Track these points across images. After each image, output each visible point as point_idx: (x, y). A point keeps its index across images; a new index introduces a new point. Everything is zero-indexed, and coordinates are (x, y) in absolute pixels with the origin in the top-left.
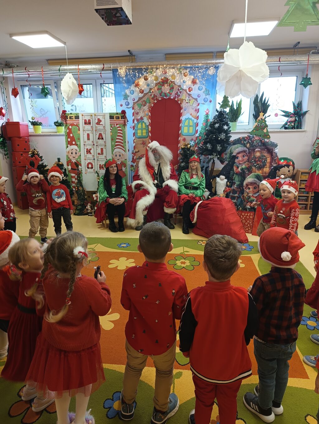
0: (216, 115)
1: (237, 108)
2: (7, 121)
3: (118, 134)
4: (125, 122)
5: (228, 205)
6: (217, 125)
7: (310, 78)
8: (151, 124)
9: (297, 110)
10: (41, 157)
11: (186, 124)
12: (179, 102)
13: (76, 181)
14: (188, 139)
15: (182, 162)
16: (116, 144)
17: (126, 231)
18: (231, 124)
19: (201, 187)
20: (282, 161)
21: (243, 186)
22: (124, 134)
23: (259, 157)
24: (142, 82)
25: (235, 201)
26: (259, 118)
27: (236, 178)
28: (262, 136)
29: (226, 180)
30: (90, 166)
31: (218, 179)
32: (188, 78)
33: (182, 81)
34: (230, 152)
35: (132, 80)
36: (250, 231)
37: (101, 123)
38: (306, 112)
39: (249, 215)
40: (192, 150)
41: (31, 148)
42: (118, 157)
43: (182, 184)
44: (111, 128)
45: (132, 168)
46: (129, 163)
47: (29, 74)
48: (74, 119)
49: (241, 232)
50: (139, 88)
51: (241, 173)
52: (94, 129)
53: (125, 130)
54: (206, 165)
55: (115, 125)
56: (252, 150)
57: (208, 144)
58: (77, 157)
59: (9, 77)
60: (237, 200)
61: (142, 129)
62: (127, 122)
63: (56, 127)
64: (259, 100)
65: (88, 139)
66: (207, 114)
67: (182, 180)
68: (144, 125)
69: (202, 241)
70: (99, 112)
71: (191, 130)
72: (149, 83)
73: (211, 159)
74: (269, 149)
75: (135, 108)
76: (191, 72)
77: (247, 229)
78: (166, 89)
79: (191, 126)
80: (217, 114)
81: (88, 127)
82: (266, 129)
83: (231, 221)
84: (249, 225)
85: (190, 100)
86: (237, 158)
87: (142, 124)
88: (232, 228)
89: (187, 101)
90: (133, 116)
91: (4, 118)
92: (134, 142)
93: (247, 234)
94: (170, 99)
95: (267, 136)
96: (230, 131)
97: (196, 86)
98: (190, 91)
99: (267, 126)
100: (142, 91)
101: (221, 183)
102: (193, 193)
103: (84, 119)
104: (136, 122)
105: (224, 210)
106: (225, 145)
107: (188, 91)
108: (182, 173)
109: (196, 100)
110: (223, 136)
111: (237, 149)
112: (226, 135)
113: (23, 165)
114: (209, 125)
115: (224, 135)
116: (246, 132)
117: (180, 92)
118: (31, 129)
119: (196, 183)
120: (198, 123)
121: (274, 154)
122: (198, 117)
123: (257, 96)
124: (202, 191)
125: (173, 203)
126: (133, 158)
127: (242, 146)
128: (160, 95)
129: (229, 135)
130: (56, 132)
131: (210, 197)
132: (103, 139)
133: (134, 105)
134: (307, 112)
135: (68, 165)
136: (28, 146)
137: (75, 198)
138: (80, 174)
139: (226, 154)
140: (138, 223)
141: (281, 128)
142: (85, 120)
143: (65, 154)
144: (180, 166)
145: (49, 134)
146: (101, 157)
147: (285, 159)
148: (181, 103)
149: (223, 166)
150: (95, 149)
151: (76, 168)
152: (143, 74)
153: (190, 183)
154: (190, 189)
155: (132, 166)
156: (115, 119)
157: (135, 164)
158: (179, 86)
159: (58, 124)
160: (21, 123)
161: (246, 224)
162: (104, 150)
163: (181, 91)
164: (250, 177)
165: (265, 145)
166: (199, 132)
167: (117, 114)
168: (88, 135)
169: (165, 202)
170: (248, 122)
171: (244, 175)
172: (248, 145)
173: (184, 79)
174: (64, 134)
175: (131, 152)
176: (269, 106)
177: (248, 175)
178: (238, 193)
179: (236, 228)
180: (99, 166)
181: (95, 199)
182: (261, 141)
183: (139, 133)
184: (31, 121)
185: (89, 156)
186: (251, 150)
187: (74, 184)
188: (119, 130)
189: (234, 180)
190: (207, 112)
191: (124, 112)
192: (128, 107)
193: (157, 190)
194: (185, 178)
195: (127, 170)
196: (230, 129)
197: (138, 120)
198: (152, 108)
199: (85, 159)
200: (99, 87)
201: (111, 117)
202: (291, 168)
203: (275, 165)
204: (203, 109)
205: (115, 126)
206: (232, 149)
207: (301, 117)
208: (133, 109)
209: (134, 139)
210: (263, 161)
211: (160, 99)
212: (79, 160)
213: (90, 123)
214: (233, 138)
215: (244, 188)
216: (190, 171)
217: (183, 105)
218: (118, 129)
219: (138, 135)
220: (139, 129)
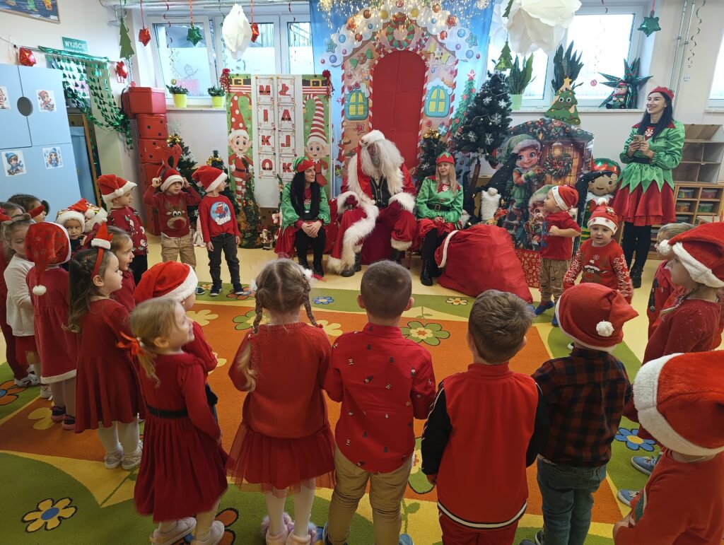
0: (487, 82)
1: (524, 68)
2: (130, 86)
3: (317, 112)
4: (328, 91)
5: (501, 238)
6: (488, 100)
7: (657, 19)
8: (373, 96)
9: (631, 76)
10: (187, 148)
11: (434, 96)
12: (423, 58)
13: (244, 190)
14: (436, 122)
15: (424, 163)
16: (313, 128)
17: (326, 277)
18: (512, 97)
19: (455, 206)
20: (600, 164)
21: (528, 207)
22: (326, 112)
23: (560, 158)
24: (359, 20)
25: (512, 232)
26: (563, 88)
27: (516, 194)
28: (565, 120)
29: (499, 196)
30: (267, 165)
31: (485, 194)
32: (441, 16)
33: (429, 19)
34: (509, 146)
35: (342, 18)
36: (536, 284)
37: (287, 93)
38: (646, 80)
39: (535, 256)
40: (441, 142)
41: (169, 132)
42: (315, 151)
43: (423, 201)
44: (305, 102)
45: (338, 171)
46: (333, 162)
47: (168, 5)
48: (242, 85)
49: (521, 285)
50: (354, 32)
51: (525, 184)
52: (276, 103)
54: (464, 168)
55: (312, 95)
56: (547, 144)
57: (471, 133)
58: (245, 150)
59: (135, 10)
60: (516, 231)
61: (357, 104)
62: (332, 91)
63: (210, 97)
64: (564, 55)
65: (266, 119)
66: (471, 79)
67: (424, 194)
68: (360, 96)
69: (454, 298)
70: (284, 73)
71: (442, 108)
72: (372, 23)
73: (474, 158)
74: (578, 142)
75: (346, 67)
76: (446, 4)
77: (531, 281)
78: (401, 34)
79: (441, 100)
80: (489, 79)
81: (266, 98)
82: (573, 107)
83: (505, 266)
84: (534, 274)
85: (442, 54)
86: (520, 158)
87: (357, 95)
88: (506, 278)
89: (436, 56)
90: (342, 81)
91: (125, 80)
92: (343, 126)
93: (531, 289)
94: (407, 51)
95: (575, 119)
96: (511, 110)
97: (454, 30)
98: (443, 38)
99: (575, 102)
100: (359, 38)
101: (490, 201)
102: (442, 216)
103: (259, 84)
104: (346, 91)
105: (493, 247)
106: (500, 134)
107: (439, 38)
108: (425, 181)
109: (453, 53)
110: (497, 119)
111: (520, 143)
112: (504, 116)
113: (157, 162)
114: (473, 99)
115: (500, 116)
116: (537, 111)
117: (426, 40)
118: (170, 99)
119: (447, 200)
120: (454, 95)
121: (586, 153)
122: (455, 84)
123: (561, 48)
124: (456, 213)
125: (407, 232)
126: (340, 154)
127: (530, 137)
128: (391, 43)
129: (508, 117)
130: (211, 107)
131: (470, 224)
132: (289, 119)
133: (344, 61)
134: (648, 78)
135: (230, 163)
136: (165, 129)
137: (241, 220)
138: (250, 178)
139: (501, 151)
140: (347, 265)
141: (600, 107)
142: (261, 87)
143: (227, 144)
144: (420, 169)
145: (200, 109)
146: (286, 150)
147: (605, 161)
148: (426, 60)
149: (494, 171)
150: (277, 138)
151: (243, 167)
152: (363, 7)
153: (438, 200)
154: (437, 209)
155: (338, 167)
156: (311, 86)
157: (343, 164)
158: (425, 29)
159: (214, 93)
160: (154, 89)
161: (530, 271)
162: (292, 139)
163: (427, 37)
164: (540, 192)
165: (571, 136)
166: (455, 112)
167: (316, 76)
168: (266, 112)
169: (394, 230)
170: (542, 94)
171: (530, 188)
172: (541, 136)
173: (433, 17)
174: (225, 109)
175: (336, 142)
176: (581, 65)
177: (538, 188)
178: (518, 218)
179: (512, 278)
180: (282, 167)
181: (275, 221)
182: (564, 129)
183: (352, 111)
184: (170, 85)
185: (266, 147)
186: (545, 144)
187: (240, 196)
188: (317, 105)
189: (513, 195)
190: (472, 75)
191: (327, 74)
192: (335, 64)
193: (380, 210)
194: (428, 190)
195: (330, 175)
196: (511, 107)
197: (350, 88)
198: (376, 67)
199: (259, 154)
200: (284, 29)
201: (306, 82)
202: (614, 177)
203: (586, 172)
204: (464, 70)
205: (312, 97)
206: (512, 142)
207: (638, 88)
208: (343, 68)
209: (344, 121)
210: (566, 164)
211: (390, 51)
212: (249, 154)
213: (268, 92)
214: (515, 122)
215: (529, 210)
216: (437, 179)
217: (430, 63)
218: (317, 102)
219: (351, 113)
220: (353, 104)
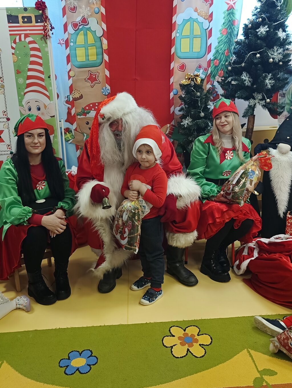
0: (258, 8)
3: (32, 59)
4: (45, 30)
8: (107, 34)
11: (186, 31)
14: (191, 65)
15: (184, 117)
16: (28, 82)
22: (46, 57)
31: (273, 152)
40: (204, 89)
42: (34, 112)
44: (14, 45)
45: (68, 135)
46: (61, 124)
53: (46, 49)
55: (23, 36)
61: (86, 46)
62: (51, 30)
66: (231, 8)
68: (90, 35)
71: (198, 46)
79: (196, 37)
87: (86, 35)
90: (63, 17)
92: (69, 77)
96: (290, 43)
104: (70, 29)
110: (276, 54)
112: (284, 51)
120: (211, 29)
122: (211, 15)
126: (69, 113)
144: (180, 126)
155: (67, 130)
156: (21, 23)
157: (73, 127)
166: (213, 51)
167: (25, 9)
175: (63, 99)
183: (80, 56)
188: (33, 49)
190: (231, 3)
191: (41, 6)
195: (57, 141)
197: (75, 25)
201: (12, 18)
205: (23, 39)
209: (70, 70)
218: (31, 46)
219: (79, 59)
220: (80, 46)
